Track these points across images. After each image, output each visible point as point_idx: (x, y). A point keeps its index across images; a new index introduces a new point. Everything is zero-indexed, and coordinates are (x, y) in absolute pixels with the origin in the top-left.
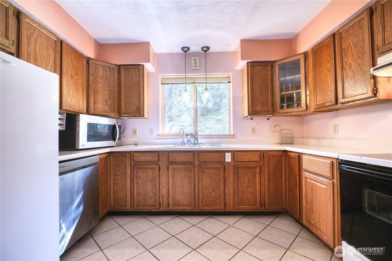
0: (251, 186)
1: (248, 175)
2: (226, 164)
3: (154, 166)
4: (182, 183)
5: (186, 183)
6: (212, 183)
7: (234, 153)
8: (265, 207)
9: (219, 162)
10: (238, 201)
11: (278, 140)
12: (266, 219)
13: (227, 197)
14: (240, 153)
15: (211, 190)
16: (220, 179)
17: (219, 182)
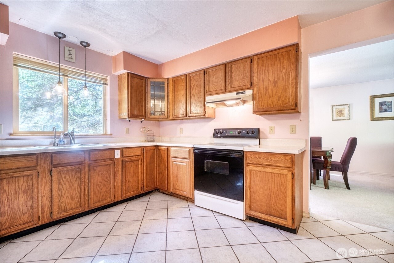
0: (135, 176)
1: (133, 167)
2: (115, 160)
3: (29, 172)
4: (70, 186)
5: (75, 185)
6: (103, 179)
7: (122, 150)
8: (144, 190)
9: (110, 159)
10: (125, 190)
11: (145, 139)
12: (145, 198)
13: (116, 189)
14: (127, 150)
15: (102, 186)
16: (110, 174)
17: (110, 177)
